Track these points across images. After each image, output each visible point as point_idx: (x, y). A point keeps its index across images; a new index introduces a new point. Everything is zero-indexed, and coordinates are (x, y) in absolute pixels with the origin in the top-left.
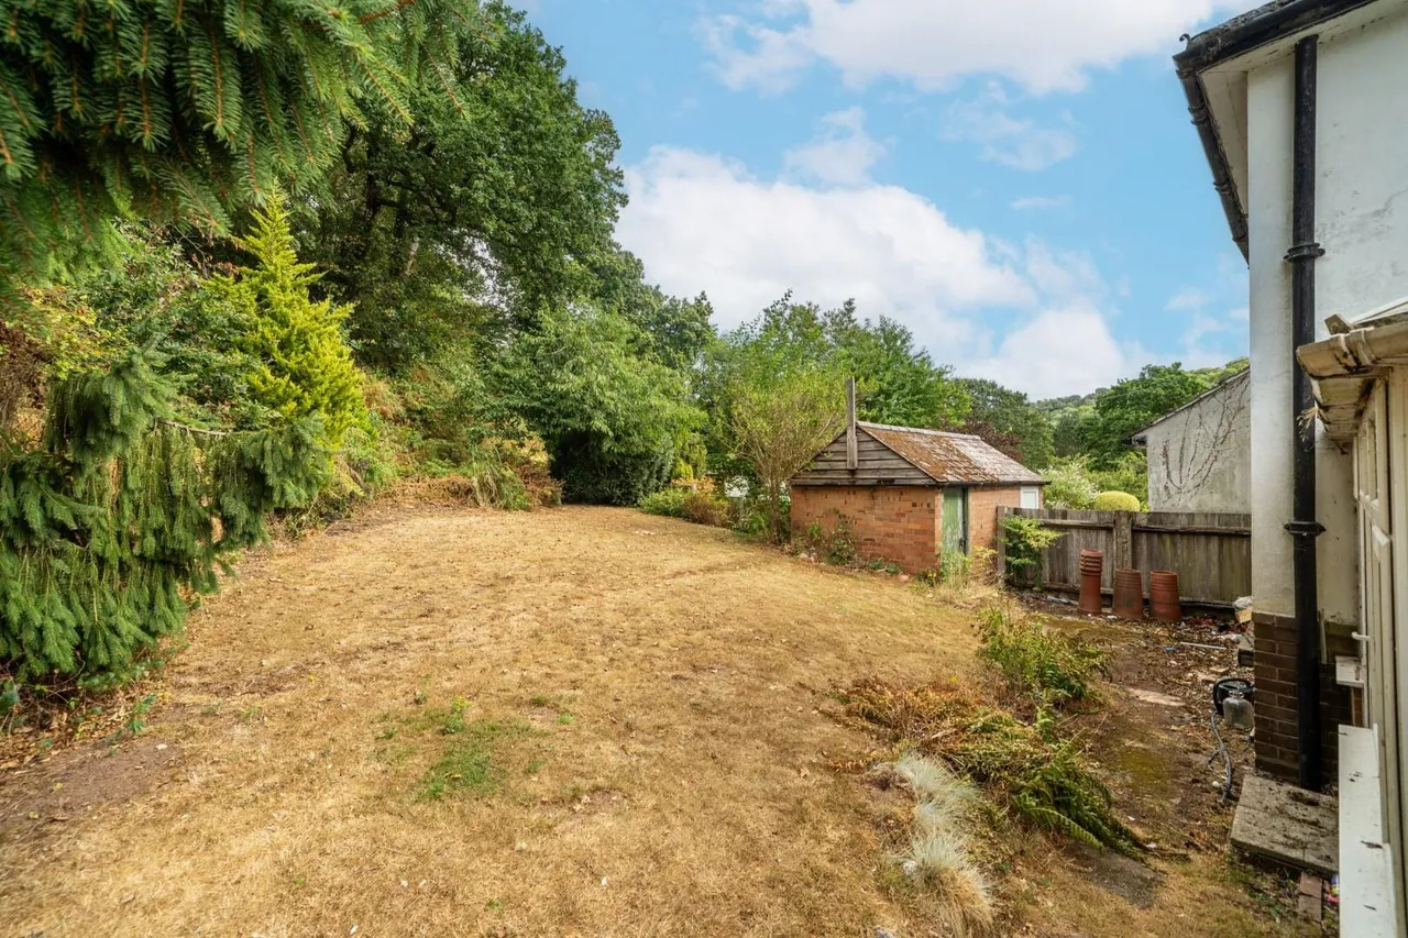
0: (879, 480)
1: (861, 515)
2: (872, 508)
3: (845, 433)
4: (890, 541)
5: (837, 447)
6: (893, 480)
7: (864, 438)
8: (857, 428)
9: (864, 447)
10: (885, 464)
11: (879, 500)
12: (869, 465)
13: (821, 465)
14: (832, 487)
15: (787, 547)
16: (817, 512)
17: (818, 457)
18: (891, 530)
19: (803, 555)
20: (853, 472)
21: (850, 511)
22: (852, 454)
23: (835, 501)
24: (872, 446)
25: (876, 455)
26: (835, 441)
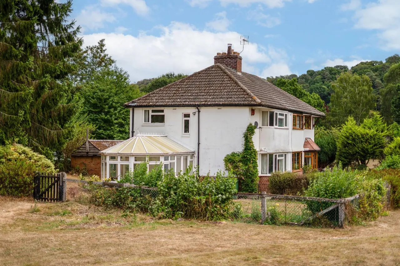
0: (94, 155)
1: (89, 164)
2: (92, 162)
3: (86, 143)
4: (96, 170)
5: (83, 146)
6: (96, 155)
7: (90, 144)
8: (89, 141)
9: (90, 146)
10: (95, 151)
11: (94, 160)
12: (92, 151)
13: (80, 151)
14: (82, 157)
15: (70, 172)
16: (78, 163)
17: (78, 149)
18: (96, 167)
19: (74, 174)
20: (87, 153)
21: (86, 163)
22: (87, 148)
23: (83, 160)
24: (92, 146)
25: (93, 149)
26: (83, 145)
